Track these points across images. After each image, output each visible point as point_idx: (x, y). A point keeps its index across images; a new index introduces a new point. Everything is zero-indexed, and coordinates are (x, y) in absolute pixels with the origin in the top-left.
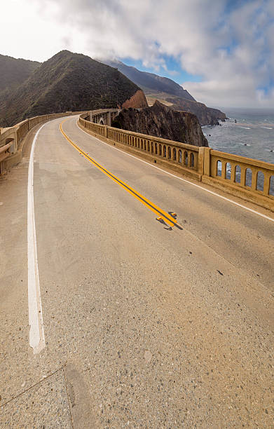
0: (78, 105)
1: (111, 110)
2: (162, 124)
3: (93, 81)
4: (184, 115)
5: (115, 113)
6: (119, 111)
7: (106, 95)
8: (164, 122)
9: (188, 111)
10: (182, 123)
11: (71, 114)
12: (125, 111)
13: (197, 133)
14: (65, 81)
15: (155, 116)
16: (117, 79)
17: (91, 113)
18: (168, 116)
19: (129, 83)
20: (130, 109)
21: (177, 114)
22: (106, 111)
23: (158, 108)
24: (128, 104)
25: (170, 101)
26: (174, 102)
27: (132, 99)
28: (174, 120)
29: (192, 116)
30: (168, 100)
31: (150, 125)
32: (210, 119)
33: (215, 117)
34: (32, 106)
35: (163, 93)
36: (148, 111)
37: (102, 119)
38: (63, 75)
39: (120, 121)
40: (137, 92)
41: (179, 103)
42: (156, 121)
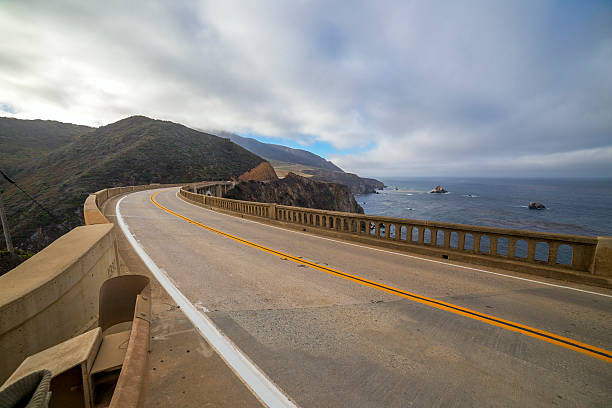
0: (164, 177)
1: (221, 183)
2: (300, 196)
3: (189, 152)
4: (331, 186)
5: (228, 186)
6: (234, 183)
7: (212, 167)
8: (302, 194)
9: (335, 181)
10: (328, 193)
11: (160, 187)
12: (244, 183)
13: (348, 202)
14: (140, 150)
15: (289, 189)
16: (230, 150)
17: (195, 186)
18: (307, 187)
19: (248, 154)
20: (252, 181)
21: (320, 186)
22: (213, 183)
23: (292, 179)
24: (247, 176)
25: (308, 172)
26: (313, 173)
27: (253, 171)
28: (317, 191)
29: (342, 186)
30: (304, 172)
31: (281, 198)
32: (364, 189)
33: (370, 186)
34: (79, 176)
35: (297, 165)
36: (278, 183)
37: (209, 192)
38: (137, 143)
39: (236, 194)
40: (262, 164)
41: (321, 174)
42: (291, 193)
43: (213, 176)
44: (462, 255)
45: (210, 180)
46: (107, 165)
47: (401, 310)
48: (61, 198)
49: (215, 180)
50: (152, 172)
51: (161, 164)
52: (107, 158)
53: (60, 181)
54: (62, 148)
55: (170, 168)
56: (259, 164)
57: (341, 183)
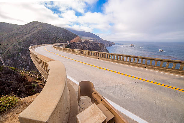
4: (99, 44)
5: (67, 44)
6: (69, 43)
7: (61, 38)
8: (90, 46)
9: (100, 42)
10: (98, 46)
12: (72, 43)
13: (104, 49)
14: (37, 33)
16: (66, 33)
17: (57, 44)
18: (91, 44)
19: (72, 34)
20: (74, 43)
21: (95, 44)
23: (86, 42)
24: (72, 41)
25: (91, 39)
26: (93, 40)
27: (74, 39)
28: (94, 46)
29: (102, 44)
30: (90, 39)
31: (83, 48)
32: (109, 45)
33: (111, 44)
34: (19, 42)
35: (88, 37)
36: (82, 43)
37: (61, 46)
38: (36, 31)
39: (69, 46)
40: (77, 37)
41: (95, 40)
42: (86, 46)
43: (61, 41)
44: (152, 67)
45: (61, 42)
46: (27, 38)
47: (145, 85)
48: (14, 49)
49: (63, 42)
50: (42, 40)
51: (45, 37)
52: (27, 36)
53: (12, 44)
54: (11, 33)
55: (47, 39)
56: (76, 37)
57: (102, 43)
